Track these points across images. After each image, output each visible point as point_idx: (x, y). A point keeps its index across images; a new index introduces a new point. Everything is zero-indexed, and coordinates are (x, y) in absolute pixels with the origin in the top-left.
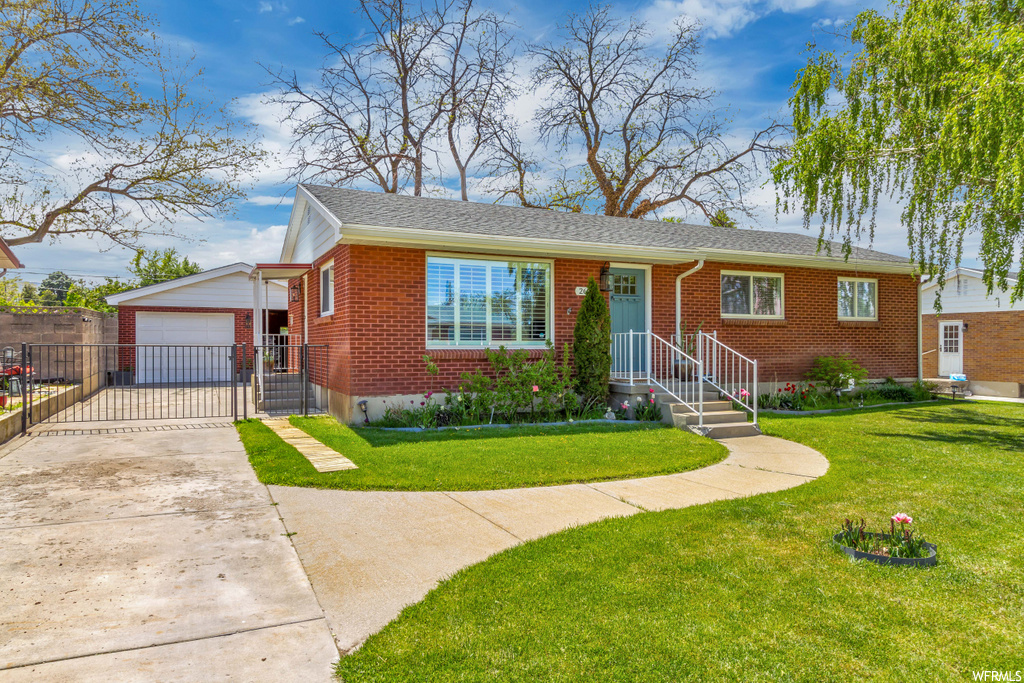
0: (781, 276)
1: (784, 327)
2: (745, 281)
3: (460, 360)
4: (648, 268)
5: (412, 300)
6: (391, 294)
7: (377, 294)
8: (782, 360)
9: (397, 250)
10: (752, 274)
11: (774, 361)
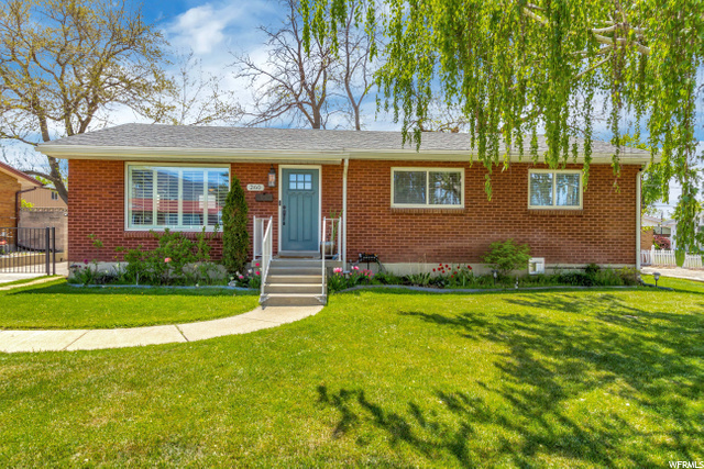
0: (462, 171)
1: (461, 215)
2: (422, 176)
3: (148, 239)
4: (319, 167)
5: (113, 196)
6: (98, 193)
7: (88, 192)
8: (459, 244)
9: (102, 161)
10: (428, 170)
11: (450, 244)
